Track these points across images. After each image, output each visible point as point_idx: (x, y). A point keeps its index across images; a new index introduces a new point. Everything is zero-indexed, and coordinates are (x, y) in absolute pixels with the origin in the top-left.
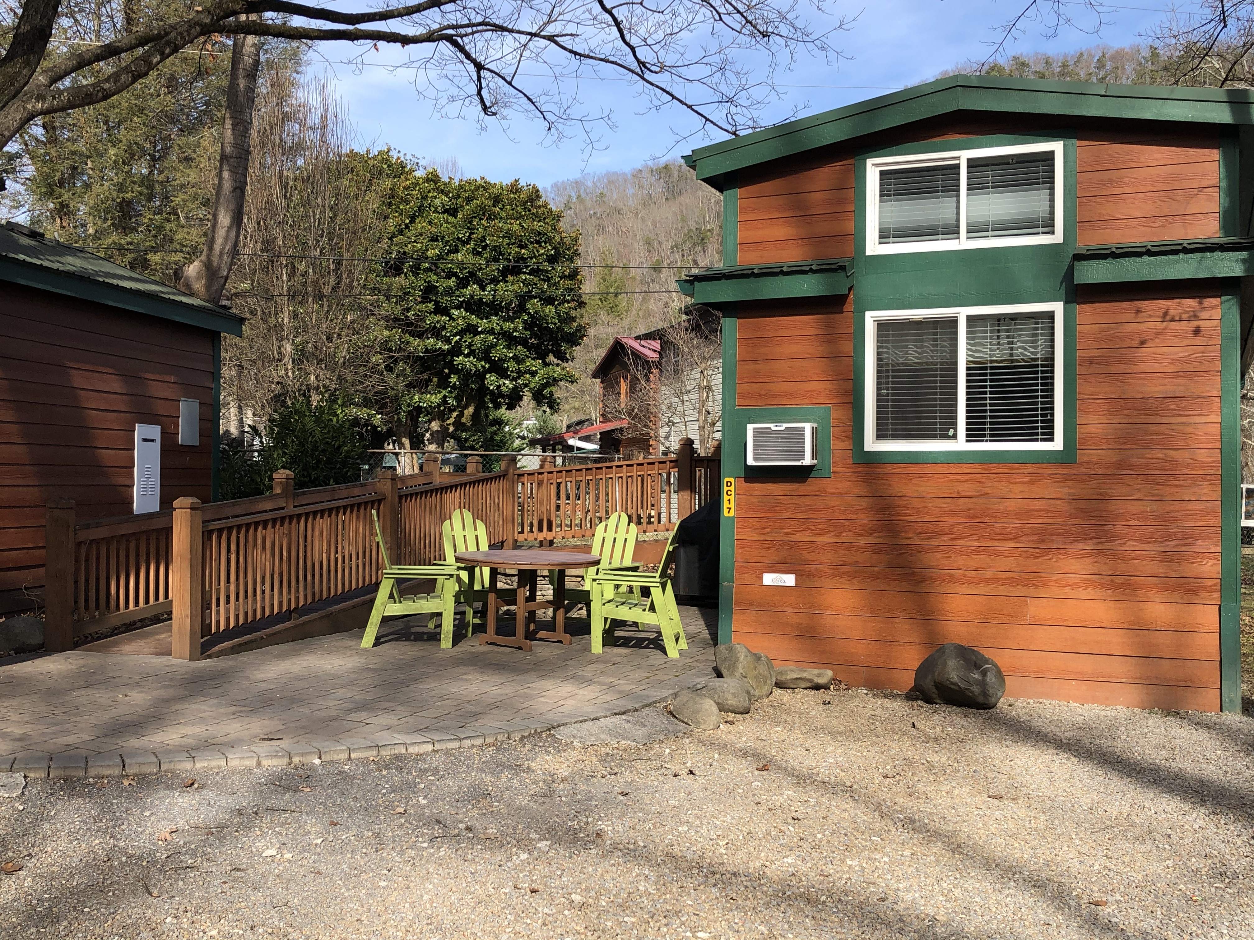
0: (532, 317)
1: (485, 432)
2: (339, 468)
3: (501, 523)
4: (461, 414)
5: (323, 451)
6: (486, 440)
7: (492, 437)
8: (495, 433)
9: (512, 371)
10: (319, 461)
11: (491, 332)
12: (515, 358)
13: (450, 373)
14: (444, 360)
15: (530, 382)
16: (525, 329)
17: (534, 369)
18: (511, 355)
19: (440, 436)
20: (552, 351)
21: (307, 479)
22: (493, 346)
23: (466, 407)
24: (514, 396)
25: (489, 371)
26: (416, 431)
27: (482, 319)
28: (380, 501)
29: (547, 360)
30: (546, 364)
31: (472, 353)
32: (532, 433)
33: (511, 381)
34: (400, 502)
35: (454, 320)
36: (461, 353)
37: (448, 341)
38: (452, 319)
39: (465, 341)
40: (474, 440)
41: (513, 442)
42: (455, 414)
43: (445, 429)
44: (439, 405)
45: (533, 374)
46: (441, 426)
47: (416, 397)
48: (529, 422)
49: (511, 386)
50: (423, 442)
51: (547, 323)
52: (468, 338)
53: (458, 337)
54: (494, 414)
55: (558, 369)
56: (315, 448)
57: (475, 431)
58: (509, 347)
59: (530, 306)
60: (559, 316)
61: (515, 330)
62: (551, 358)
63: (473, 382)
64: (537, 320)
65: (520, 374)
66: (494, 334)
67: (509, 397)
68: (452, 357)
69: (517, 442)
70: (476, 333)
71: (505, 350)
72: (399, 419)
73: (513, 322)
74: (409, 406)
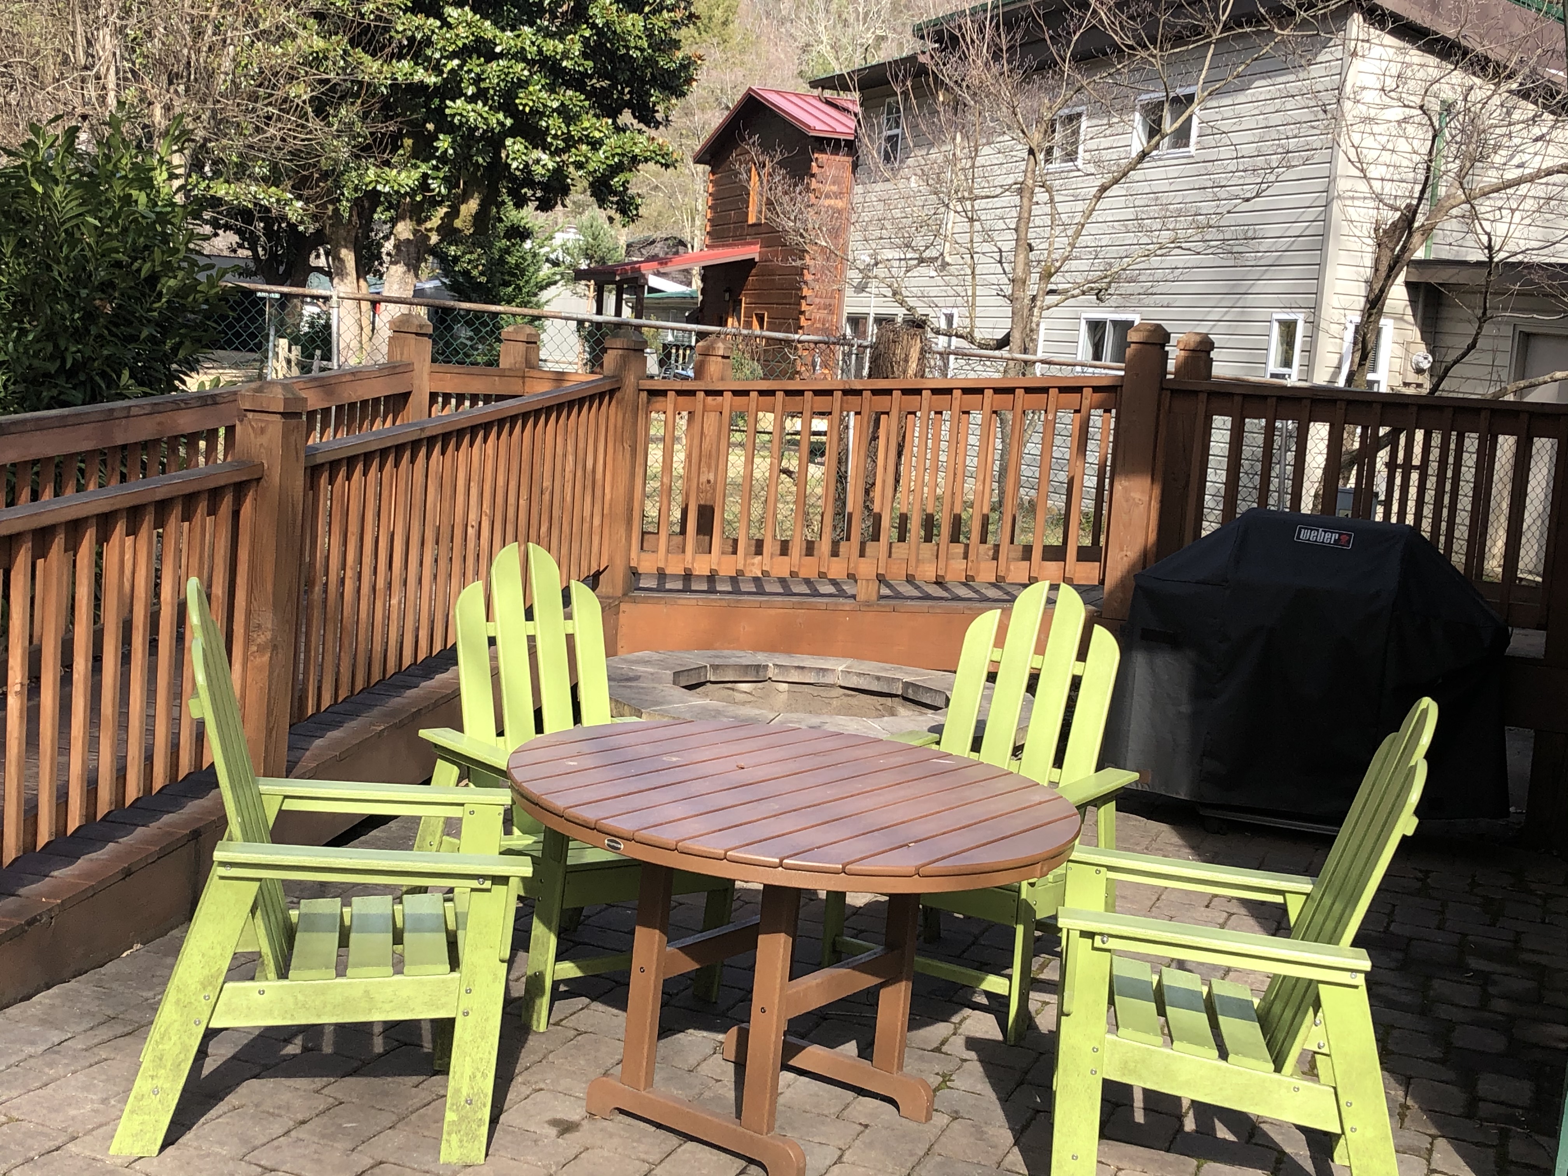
0: (599, 32)
1: (490, 248)
2: (151, 338)
3: (597, 522)
4: (454, 212)
5: (106, 287)
6: (491, 261)
7: (501, 256)
8: (507, 251)
9: (555, 137)
10: (90, 316)
11: (520, 55)
12: (563, 111)
13: (439, 130)
14: (426, 105)
15: (588, 159)
16: (585, 55)
17: (597, 135)
18: (555, 105)
19: (412, 249)
20: (628, 104)
21: (52, 367)
22: (523, 84)
23: (464, 198)
24: (555, 184)
25: (512, 132)
26: (368, 237)
27: (503, 30)
28: (240, 489)
29: (620, 122)
30: (619, 130)
31: (481, 95)
32: (572, 256)
33: (552, 154)
34: (312, 484)
35: (450, 26)
36: (461, 94)
37: (437, 69)
38: (446, 24)
39: (470, 71)
40: (470, 262)
41: (538, 270)
42: (442, 211)
43: (421, 238)
44: (413, 192)
45: (595, 145)
46: (415, 232)
47: (372, 173)
48: (566, 236)
49: (551, 165)
50: (379, 257)
51: (628, 48)
52: (474, 65)
53: (456, 62)
54: (512, 215)
55: (642, 139)
56: (80, 277)
57: (473, 244)
58: (551, 89)
59: (596, 11)
60: (650, 36)
61: (565, 55)
62: (626, 117)
63: (479, 152)
64: (608, 40)
65: (570, 142)
66: (524, 59)
67: (545, 187)
68: (442, 101)
69: (546, 270)
70: (491, 57)
71: (544, 94)
72: (336, 211)
73: (562, 40)
74: (356, 189)
